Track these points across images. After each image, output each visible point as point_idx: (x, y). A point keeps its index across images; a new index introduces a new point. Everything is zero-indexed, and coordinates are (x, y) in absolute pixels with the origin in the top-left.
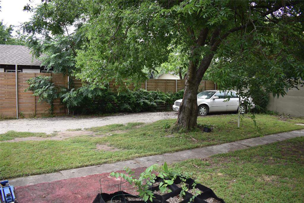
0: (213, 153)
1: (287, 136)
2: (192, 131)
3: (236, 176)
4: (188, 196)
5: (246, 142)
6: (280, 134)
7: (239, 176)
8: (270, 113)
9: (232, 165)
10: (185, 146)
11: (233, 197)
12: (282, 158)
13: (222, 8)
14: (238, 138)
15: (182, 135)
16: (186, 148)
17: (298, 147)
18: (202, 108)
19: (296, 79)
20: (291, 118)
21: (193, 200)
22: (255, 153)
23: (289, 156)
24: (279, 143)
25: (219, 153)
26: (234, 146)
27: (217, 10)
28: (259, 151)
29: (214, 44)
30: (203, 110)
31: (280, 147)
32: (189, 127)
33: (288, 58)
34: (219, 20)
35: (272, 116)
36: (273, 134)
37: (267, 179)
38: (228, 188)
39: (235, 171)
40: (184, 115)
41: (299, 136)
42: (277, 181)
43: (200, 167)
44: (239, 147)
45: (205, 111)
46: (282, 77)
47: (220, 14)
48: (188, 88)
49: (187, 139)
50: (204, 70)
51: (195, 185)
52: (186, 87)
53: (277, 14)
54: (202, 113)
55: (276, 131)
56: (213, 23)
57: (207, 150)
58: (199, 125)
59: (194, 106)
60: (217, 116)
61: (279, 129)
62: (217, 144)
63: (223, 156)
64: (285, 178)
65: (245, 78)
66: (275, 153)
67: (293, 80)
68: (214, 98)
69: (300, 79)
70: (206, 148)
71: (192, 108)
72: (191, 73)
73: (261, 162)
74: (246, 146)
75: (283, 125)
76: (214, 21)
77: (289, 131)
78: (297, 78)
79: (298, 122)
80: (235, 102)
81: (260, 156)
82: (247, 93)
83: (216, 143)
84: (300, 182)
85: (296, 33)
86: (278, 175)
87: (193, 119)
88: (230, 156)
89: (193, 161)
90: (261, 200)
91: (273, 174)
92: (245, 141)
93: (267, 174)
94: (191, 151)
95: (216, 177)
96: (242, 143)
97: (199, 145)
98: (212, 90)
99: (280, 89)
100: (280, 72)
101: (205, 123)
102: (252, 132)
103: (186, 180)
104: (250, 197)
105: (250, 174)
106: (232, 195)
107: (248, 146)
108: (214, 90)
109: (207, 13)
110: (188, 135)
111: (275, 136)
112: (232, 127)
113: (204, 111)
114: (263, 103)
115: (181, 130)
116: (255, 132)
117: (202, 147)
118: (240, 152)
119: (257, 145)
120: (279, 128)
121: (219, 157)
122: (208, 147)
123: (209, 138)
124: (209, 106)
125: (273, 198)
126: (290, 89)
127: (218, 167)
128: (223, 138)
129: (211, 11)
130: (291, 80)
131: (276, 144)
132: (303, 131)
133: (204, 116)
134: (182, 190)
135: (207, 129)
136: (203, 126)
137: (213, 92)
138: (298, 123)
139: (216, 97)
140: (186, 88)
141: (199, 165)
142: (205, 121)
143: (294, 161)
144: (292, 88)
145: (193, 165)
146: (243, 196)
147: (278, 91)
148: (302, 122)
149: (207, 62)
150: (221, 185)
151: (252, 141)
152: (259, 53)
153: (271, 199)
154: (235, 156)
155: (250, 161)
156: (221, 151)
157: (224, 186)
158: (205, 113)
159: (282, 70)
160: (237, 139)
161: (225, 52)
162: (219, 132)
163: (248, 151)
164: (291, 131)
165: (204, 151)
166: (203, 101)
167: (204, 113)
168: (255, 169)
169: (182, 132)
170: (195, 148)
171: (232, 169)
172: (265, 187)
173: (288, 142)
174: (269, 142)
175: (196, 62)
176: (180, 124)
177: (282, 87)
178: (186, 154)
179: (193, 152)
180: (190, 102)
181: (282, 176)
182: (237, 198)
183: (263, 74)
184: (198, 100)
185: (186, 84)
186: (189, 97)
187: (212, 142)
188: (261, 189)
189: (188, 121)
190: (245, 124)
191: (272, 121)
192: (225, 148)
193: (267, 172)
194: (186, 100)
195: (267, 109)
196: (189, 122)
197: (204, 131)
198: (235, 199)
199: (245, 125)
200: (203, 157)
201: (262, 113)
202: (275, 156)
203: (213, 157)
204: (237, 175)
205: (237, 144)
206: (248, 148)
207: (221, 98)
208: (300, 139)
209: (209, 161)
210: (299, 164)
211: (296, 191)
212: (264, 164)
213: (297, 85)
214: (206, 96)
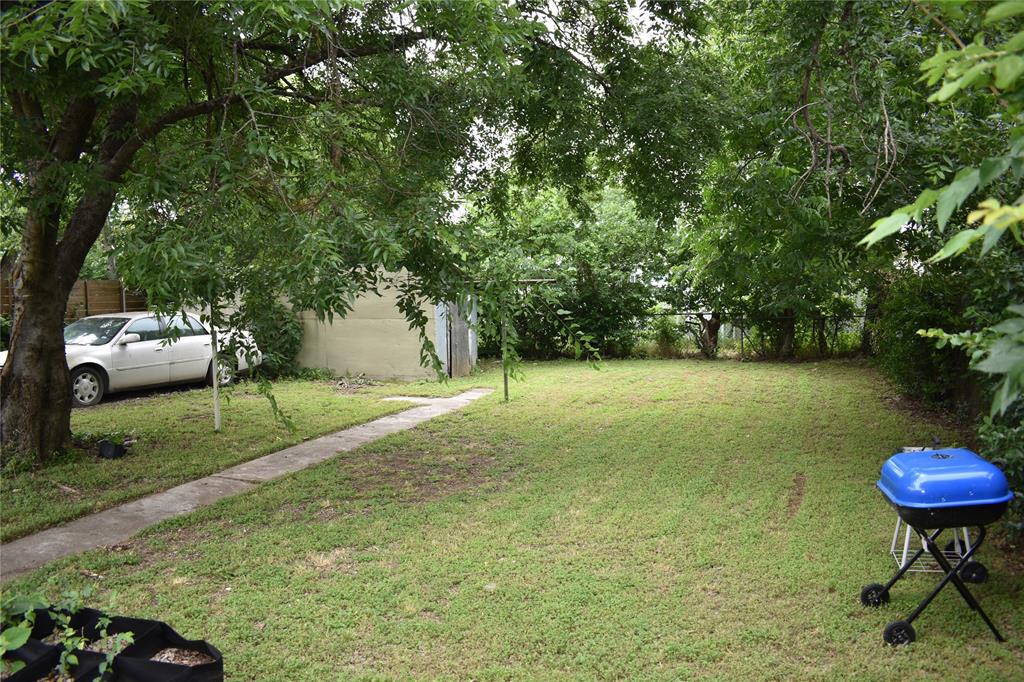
0: (146, 523)
1: (364, 434)
2: (56, 462)
3: (232, 575)
4: (88, 661)
5: (245, 472)
6: (343, 433)
7: (241, 570)
8: (308, 376)
9: (213, 545)
10: (39, 518)
11: (230, 635)
12: (357, 498)
13: (147, 47)
14: (222, 463)
15: (20, 479)
16: (43, 524)
17: (393, 461)
18: (80, 377)
19: (370, 269)
20: (370, 384)
21: (110, 670)
22: (279, 497)
23: (374, 489)
24: (342, 458)
25: (165, 517)
26: (211, 490)
27: (132, 49)
28: (291, 489)
29: (117, 155)
30: (86, 385)
31: (346, 469)
32: (41, 450)
33: (348, 210)
34: (136, 81)
35: (316, 384)
36: (325, 434)
37: (322, 560)
38: (211, 613)
39: (226, 561)
40: (21, 409)
41: (396, 430)
42: (351, 560)
43: (108, 574)
44: (227, 489)
45: (94, 388)
46: (334, 263)
47: (141, 65)
48: (28, 310)
49: (42, 491)
50: (82, 244)
51: (107, 622)
52: (18, 305)
53: (316, 75)
54: (82, 398)
55: (333, 424)
56: (116, 91)
57: (124, 518)
58: (79, 437)
59: (54, 371)
60: (138, 400)
61: (340, 418)
62: (152, 492)
63: (180, 525)
64: (370, 549)
65: (227, 270)
66: (335, 488)
67: (362, 270)
68: (124, 341)
69: (381, 268)
70: (118, 510)
71: (48, 379)
72: (34, 253)
73: (300, 518)
74: (248, 481)
75: (349, 407)
76: (120, 85)
77: (368, 421)
78: (373, 266)
79: (389, 392)
80: (196, 350)
81: (294, 504)
82: (237, 314)
83: (148, 488)
84: (410, 550)
85: (367, 136)
86: (351, 545)
87: (54, 418)
88: (202, 521)
89: (77, 560)
90: (312, 620)
91: (336, 547)
92: (244, 467)
93: (319, 550)
94: (61, 529)
95: (166, 593)
96: (234, 476)
97: (90, 504)
98: (111, 312)
99: (331, 299)
100: (329, 251)
101: (101, 430)
102: (262, 437)
103: (69, 618)
104: (283, 621)
105: (270, 559)
106: (226, 630)
107: (254, 482)
108: (122, 311)
109: (97, 57)
110: (41, 479)
111: (330, 439)
112: (197, 431)
113: (91, 388)
114: (287, 345)
115: (12, 462)
116: (271, 437)
117: (103, 509)
118: (233, 502)
119: (281, 472)
120: (338, 415)
121: (168, 530)
122: (123, 507)
123: (121, 477)
124: (107, 370)
125: (345, 607)
126: (358, 296)
127: (168, 559)
128: (172, 469)
129: (109, 51)
130: (357, 270)
131: (335, 462)
132: (403, 417)
133: (92, 405)
134: (64, 649)
135: (113, 448)
136: (93, 439)
137: (117, 320)
138: (388, 396)
139: (129, 335)
140: (19, 309)
141: (101, 569)
142: (99, 423)
143: (386, 500)
144: (363, 293)
145: (82, 574)
146: (261, 625)
147: (328, 302)
148: (399, 391)
149: (94, 216)
150: (189, 609)
151: (264, 463)
152: (264, 189)
153: (341, 612)
154: (218, 518)
155: (267, 524)
156: (172, 509)
157: (200, 612)
158: (95, 394)
159: (333, 244)
160: (218, 466)
161: (160, 187)
162: (156, 452)
163: (256, 495)
164: (373, 420)
165: (113, 521)
166: (85, 354)
167: (90, 396)
168: (285, 543)
169: (19, 470)
170: (77, 516)
171: (215, 557)
172: (320, 584)
173: (368, 451)
174: (316, 460)
175: (50, 217)
176: (7, 443)
177: (337, 291)
178: (45, 544)
179: (71, 531)
180: (38, 360)
181: (360, 546)
182: (245, 632)
183: (280, 254)
184: (69, 350)
185: (16, 294)
186: (32, 342)
187: (134, 489)
188: (309, 591)
189: (37, 429)
190: (236, 417)
191: (317, 399)
192: (183, 498)
193: (318, 545)
194: (24, 354)
195: (299, 363)
196: (42, 432)
197: (101, 455)
198: (240, 638)
199: (237, 420)
200: (112, 540)
201: (285, 376)
202: (337, 494)
203: (147, 534)
204: (234, 570)
205: (221, 481)
206: (256, 486)
207: (148, 339)
208: (398, 440)
209: (136, 550)
210: (401, 505)
211: (402, 576)
212: (307, 522)
213: (374, 284)
214: (93, 337)
